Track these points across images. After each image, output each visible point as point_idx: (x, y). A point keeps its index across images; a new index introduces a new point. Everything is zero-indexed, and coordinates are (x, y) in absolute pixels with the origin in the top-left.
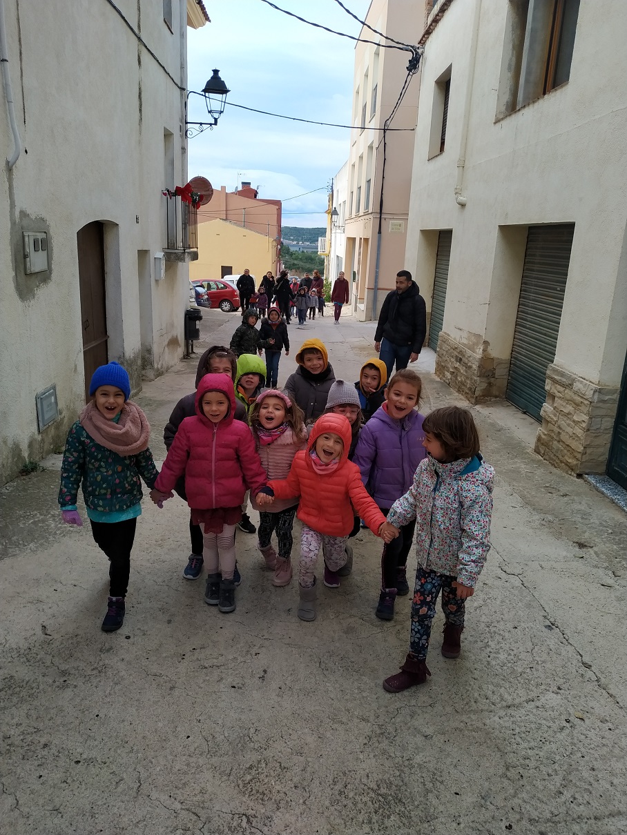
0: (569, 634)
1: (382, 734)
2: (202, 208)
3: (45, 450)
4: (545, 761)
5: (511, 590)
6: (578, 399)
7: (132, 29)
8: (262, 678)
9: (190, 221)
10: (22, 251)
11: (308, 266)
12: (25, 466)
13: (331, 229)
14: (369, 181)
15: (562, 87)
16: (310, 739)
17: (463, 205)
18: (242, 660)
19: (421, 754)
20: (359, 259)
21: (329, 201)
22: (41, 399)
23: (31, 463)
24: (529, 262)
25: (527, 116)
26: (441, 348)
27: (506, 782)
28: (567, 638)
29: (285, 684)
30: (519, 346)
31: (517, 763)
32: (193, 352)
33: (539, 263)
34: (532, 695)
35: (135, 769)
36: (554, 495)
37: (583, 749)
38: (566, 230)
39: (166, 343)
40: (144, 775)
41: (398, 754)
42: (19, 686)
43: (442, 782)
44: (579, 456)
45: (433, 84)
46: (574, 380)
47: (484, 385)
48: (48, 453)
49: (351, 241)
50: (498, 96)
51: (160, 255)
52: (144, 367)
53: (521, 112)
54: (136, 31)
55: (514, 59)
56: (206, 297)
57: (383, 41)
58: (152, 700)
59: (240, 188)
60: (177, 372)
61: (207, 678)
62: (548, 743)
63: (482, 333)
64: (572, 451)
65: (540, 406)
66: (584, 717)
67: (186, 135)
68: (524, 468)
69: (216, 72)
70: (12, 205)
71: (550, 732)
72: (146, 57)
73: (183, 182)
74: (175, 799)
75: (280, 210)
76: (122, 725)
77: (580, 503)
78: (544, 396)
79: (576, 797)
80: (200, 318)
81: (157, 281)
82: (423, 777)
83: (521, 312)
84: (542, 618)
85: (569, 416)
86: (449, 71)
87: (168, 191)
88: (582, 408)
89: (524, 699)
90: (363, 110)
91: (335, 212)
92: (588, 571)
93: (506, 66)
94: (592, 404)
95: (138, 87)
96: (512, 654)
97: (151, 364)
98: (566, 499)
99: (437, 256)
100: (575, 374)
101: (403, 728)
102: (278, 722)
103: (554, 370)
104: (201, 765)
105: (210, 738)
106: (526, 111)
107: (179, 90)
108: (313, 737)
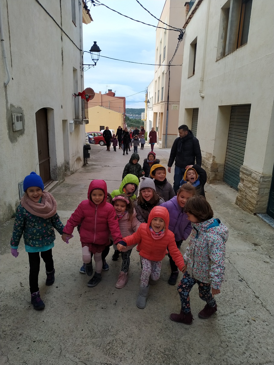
0: (249, 284)
1: (167, 328)
2: (90, 101)
4: (238, 339)
6: (254, 181)
7: (58, 25)
8: (115, 304)
9: (85, 108)
10: (11, 122)
11: (137, 125)
13: (147, 109)
14: (163, 88)
15: (244, 45)
16: (135, 331)
17: (203, 97)
18: (106, 296)
19: (184, 337)
20: (159, 121)
21: (146, 97)
24: (232, 121)
25: (230, 58)
27: (221, 348)
28: (248, 285)
29: (125, 307)
30: (228, 158)
31: (226, 340)
32: (87, 163)
33: (236, 122)
34: (233, 310)
35: (59, 344)
36: (244, 223)
37: (255, 334)
38: (247, 108)
39: (75, 160)
40: (63, 347)
41: (174, 336)
42: (10, 309)
43: (193, 349)
44: (254, 205)
45: (190, 45)
46: (252, 172)
47: (213, 175)
49: (156, 114)
50: (217, 50)
51: (72, 122)
52: (66, 170)
53: (227, 57)
54: (60, 26)
55: (224, 34)
56: (93, 139)
57: (168, 28)
58: (67, 314)
59: (107, 92)
60: (80, 172)
61: (91, 304)
62: (239, 331)
63: (212, 153)
64: (251, 203)
65: (237, 184)
66: (256, 320)
67: (83, 70)
68: (231, 211)
69: (95, 42)
70: (7, 102)
71: (240, 326)
72: (64, 37)
73: (82, 90)
74: (76, 357)
75: (125, 101)
76: (54, 325)
77: (255, 226)
78: (239, 179)
79: (251, 355)
80: (90, 149)
81: (71, 133)
82: (184, 347)
83: (229, 143)
84: (238, 277)
85: (250, 188)
86: (196, 39)
87: (75, 94)
88: (255, 185)
89: (229, 312)
90: (160, 57)
91: (148, 102)
92: (258, 256)
93: (221, 37)
94: (260, 183)
95: (61, 50)
96: (224, 292)
97: (69, 169)
98: (249, 224)
99: (192, 119)
100: (252, 170)
101: (176, 325)
102: (122, 323)
103: (243, 168)
104: (88, 342)
105: (92, 330)
106: (229, 56)
107: (79, 51)
108: (137, 330)
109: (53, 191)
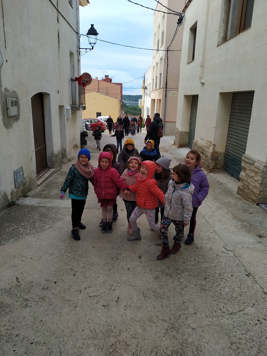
0: (257, 279)
1: (173, 328)
2: (87, 87)
3: (18, 196)
4: (249, 340)
5: (229, 258)
6: (257, 170)
7: (54, 6)
8: (117, 301)
9: (82, 93)
10: (6, 106)
11: (134, 112)
12: (10, 203)
13: (144, 96)
14: (161, 74)
15: (248, 29)
16: (139, 331)
17: (203, 84)
18: (108, 293)
19: (191, 338)
20: (157, 108)
21: (143, 83)
22: (16, 173)
23: (12, 202)
24: (233, 109)
25: (232, 43)
26: (194, 148)
27: (231, 351)
28: (256, 280)
29: (128, 304)
30: (229, 146)
31: (236, 341)
33: (238, 109)
34: (242, 308)
35: (58, 347)
36: (247, 213)
37: (266, 334)
38: (250, 94)
39: (72, 147)
40: (62, 350)
41: (181, 337)
42: (5, 307)
43: (201, 351)
44: (257, 196)
45: (189, 30)
46: (255, 162)
47: (214, 164)
48: (20, 197)
49: (153, 100)
50: (219, 35)
51: (69, 108)
52: (62, 158)
53: (229, 42)
54: (56, 6)
55: (225, 18)
56: (90, 126)
57: (166, 10)
58: (66, 313)
59: (104, 78)
61: (92, 302)
62: (250, 331)
63: (213, 141)
64: (254, 193)
65: (239, 173)
66: (266, 318)
67: (80, 54)
68: (232, 201)
69: (92, 25)
71: (251, 326)
72: (61, 18)
73: (78, 75)
75: (121, 87)
76: (52, 325)
77: (259, 217)
78: (241, 168)
80: (87, 136)
81: (68, 119)
82: (192, 349)
83: (230, 131)
84: (244, 271)
85: (253, 178)
86: (196, 24)
87: (72, 79)
88: (259, 174)
89: (238, 310)
90: (158, 42)
91: (146, 88)
92: (263, 248)
93: (222, 21)
94: (263, 172)
95: (57, 32)
96: (231, 288)
97: (66, 156)
98: (252, 215)
99: (192, 106)
100: (255, 159)
101: (182, 325)
102: (125, 322)
103: (245, 157)
104: (89, 344)
105: (93, 331)
106: (231, 41)
107: (76, 34)
108: (141, 330)
109: (50, 179)
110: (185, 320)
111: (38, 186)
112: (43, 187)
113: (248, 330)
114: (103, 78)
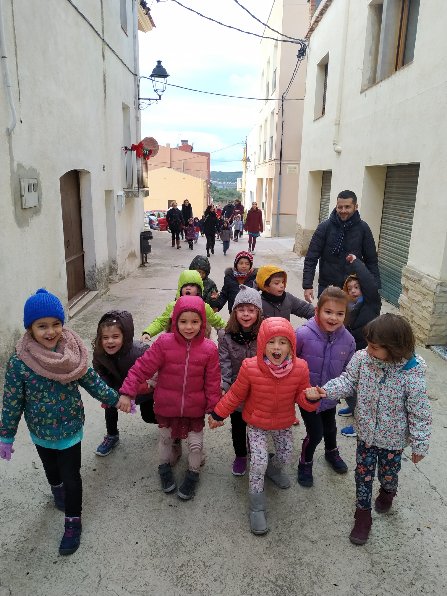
1: (280, 540)
2: (151, 160)
4: (401, 560)
6: (425, 291)
7: (98, 33)
9: (141, 170)
10: (19, 193)
13: (246, 172)
14: (272, 137)
15: (408, 65)
16: (227, 544)
17: (339, 153)
19: (309, 555)
20: (266, 193)
21: (244, 153)
24: (388, 192)
25: (384, 87)
27: (372, 576)
28: (418, 467)
29: (209, 503)
30: (382, 253)
31: (381, 561)
32: (146, 262)
33: (396, 193)
35: (97, 567)
37: (430, 551)
38: (415, 168)
39: (127, 256)
40: (103, 572)
41: (292, 555)
42: (14, 506)
43: (324, 576)
44: (427, 332)
45: (316, 67)
46: (422, 277)
49: (261, 180)
50: (363, 74)
51: (121, 193)
52: (111, 273)
53: (379, 85)
54: (101, 34)
55: (374, 47)
56: (157, 222)
57: (280, 37)
58: (111, 516)
59: (180, 145)
60: (135, 277)
61: (152, 499)
62: (403, 546)
64: (422, 329)
65: (397, 296)
66: (431, 526)
67: (139, 107)
69: (159, 62)
70: (12, 160)
71: (406, 538)
72: (108, 53)
73: (137, 141)
74: (126, 590)
75: (209, 160)
76: (88, 535)
78: (401, 288)
79: (425, 587)
80: (151, 238)
81: (119, 212)
82: (310, 572)
83: (384, 228)
85: (419, 303)
86: (327, 57)
87: (126, 148)
88: (428, 297)
90: (267, 86)
91: (248, 160)
93: (368, 52)
94: (436, 294)
95: (103, 74)
97: (116, 271)
99: (322, 189)
100: (423, 273)
101: (295, 535)
102: (203, 532)
103: (407, 270)
104: (146, 564)
105: (153, 544)
106: (383, 84)
107: (133, 76)
108: (229, 543)
109: (90, 308)
110: (300, 528)
111: (71, 318)
112: (79, 320)
113: (400, 544)
114: (178, 144)
